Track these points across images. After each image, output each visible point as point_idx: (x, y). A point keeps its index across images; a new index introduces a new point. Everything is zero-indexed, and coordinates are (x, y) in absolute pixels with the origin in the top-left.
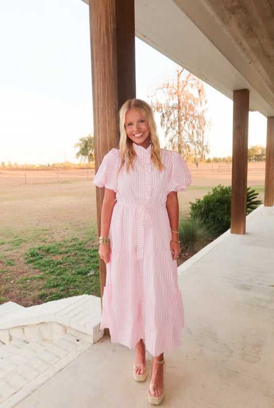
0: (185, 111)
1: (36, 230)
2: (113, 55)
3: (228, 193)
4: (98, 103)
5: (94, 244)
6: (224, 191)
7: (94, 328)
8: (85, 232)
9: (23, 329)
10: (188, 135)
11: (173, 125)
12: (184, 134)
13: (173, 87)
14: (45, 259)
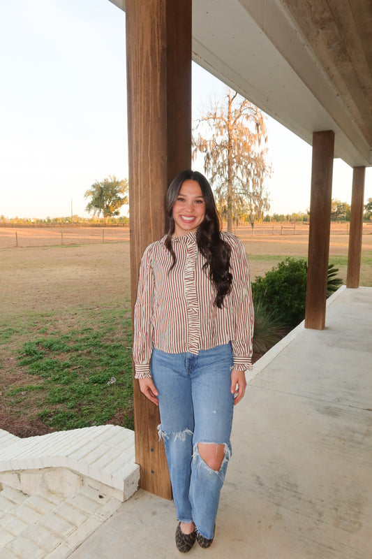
0: (238, 152)
1: (32, 316)
2: (160, 88)
3: (299, 270)
4: (137, 155)
5: (114, 338)
6: (295, 267)
7: (124, 481)
8: (102, 318)
9: (19, 475)
10: (241, 184)
11: (221, 170)
12: (235, 181)
13: (222, 118)
14: (47, 360)
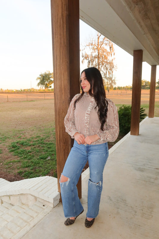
0: (102, 60)
1: (14, 131)
4: (57, 61)
5: (50, 140)
6: (126, 109)
7: (53, 199)
8: (44, 132)
9: (10, 197)
10: (103, 74)
13: (95, 45)
14: (21, 149)
